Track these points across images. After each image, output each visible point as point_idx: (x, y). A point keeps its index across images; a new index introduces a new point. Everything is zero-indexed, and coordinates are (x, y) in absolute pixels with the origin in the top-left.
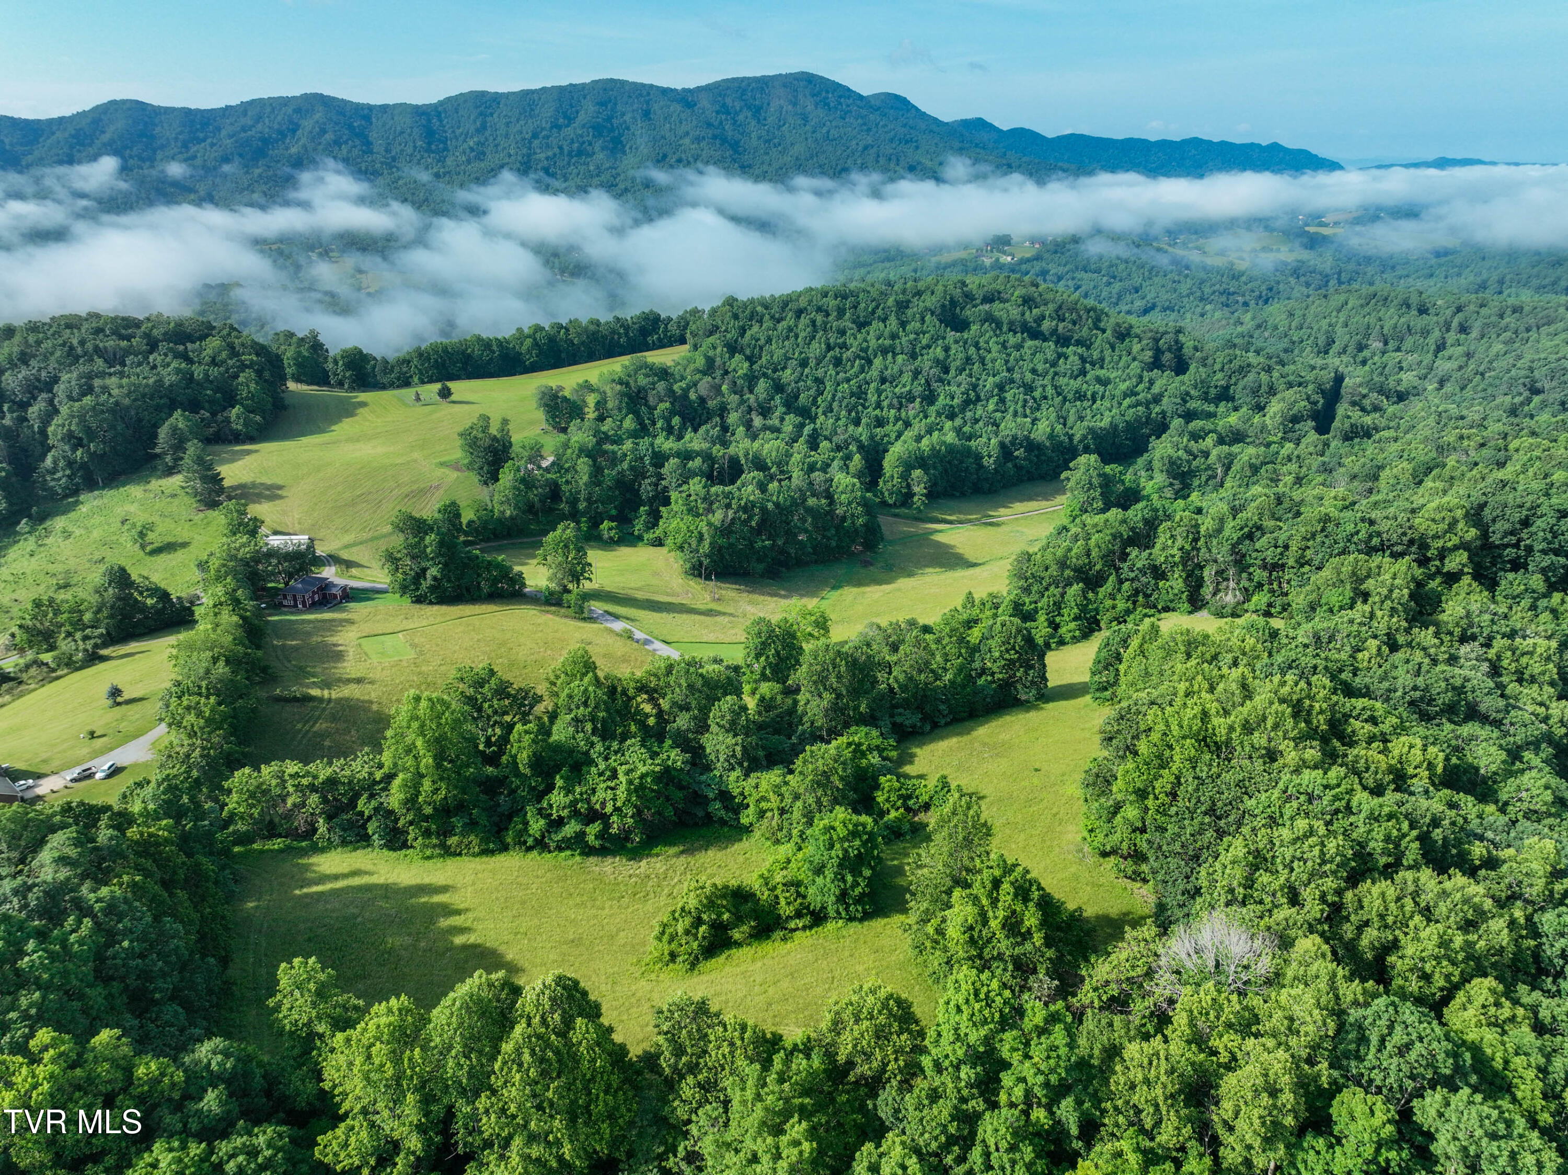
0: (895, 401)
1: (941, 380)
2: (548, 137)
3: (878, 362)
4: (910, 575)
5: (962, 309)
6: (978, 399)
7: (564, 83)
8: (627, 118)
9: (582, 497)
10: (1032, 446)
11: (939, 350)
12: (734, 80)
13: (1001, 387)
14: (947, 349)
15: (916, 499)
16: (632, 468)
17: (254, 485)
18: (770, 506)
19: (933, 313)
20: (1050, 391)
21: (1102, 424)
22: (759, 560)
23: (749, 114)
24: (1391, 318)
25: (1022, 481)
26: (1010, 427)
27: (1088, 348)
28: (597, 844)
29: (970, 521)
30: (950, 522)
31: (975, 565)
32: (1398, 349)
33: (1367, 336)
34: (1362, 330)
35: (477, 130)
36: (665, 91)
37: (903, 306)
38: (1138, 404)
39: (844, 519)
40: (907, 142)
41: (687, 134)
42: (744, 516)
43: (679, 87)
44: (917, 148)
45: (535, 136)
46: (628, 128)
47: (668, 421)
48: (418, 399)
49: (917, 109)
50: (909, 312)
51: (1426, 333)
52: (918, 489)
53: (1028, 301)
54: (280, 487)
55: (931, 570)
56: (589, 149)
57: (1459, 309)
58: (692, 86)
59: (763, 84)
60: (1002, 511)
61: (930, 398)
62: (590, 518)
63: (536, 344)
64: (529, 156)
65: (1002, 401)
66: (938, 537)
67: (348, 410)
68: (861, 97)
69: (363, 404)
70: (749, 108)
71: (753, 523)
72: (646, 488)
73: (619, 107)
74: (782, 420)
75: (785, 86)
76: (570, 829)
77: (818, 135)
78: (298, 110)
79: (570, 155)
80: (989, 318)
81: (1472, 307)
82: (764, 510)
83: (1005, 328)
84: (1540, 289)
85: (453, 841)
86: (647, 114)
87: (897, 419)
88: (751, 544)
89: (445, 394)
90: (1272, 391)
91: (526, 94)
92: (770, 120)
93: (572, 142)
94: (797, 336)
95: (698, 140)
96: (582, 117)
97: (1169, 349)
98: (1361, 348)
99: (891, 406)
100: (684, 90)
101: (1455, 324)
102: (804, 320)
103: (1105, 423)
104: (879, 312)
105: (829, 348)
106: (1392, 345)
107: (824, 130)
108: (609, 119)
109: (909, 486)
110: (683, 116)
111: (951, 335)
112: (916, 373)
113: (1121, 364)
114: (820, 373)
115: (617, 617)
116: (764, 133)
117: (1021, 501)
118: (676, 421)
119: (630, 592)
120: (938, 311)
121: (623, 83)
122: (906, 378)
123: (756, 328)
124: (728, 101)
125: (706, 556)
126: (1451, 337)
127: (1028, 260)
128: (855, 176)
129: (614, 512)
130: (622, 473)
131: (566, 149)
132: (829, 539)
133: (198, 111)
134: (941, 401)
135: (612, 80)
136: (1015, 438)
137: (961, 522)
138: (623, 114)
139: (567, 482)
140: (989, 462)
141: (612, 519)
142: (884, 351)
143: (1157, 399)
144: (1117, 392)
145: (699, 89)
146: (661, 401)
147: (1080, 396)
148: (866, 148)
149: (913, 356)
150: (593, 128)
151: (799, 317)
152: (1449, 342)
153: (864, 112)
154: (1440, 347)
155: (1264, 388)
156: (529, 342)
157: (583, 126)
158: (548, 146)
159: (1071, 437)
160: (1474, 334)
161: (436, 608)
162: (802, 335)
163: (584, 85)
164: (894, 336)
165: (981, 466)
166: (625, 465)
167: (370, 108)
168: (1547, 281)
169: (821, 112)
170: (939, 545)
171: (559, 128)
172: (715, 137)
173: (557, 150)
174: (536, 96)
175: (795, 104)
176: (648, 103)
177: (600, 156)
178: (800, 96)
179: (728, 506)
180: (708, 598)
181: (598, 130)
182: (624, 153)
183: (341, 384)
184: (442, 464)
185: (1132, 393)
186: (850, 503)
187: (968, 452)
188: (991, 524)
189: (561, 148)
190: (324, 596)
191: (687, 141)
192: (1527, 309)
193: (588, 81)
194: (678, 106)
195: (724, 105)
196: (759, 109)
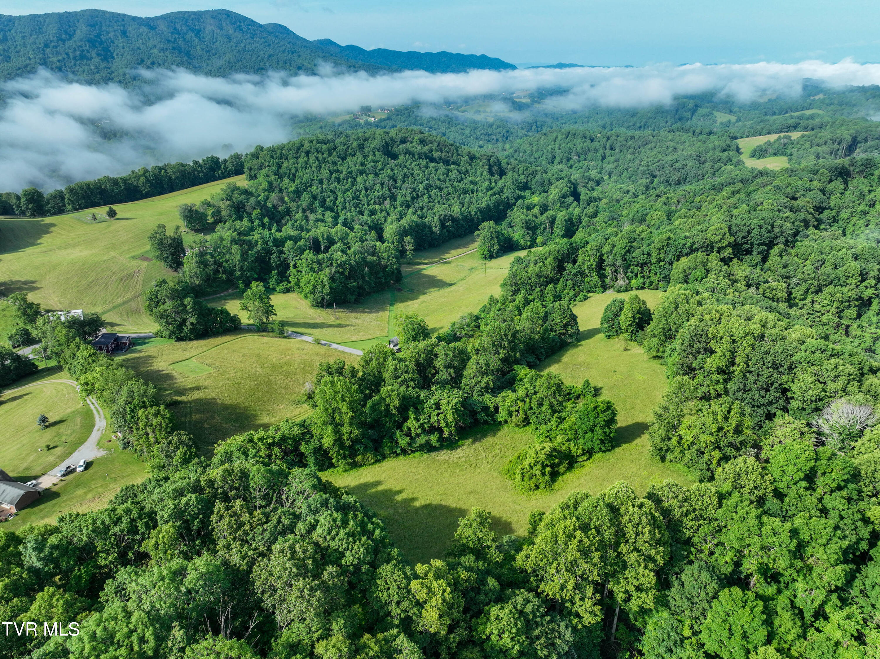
0: (377, 200)
1: (396, 187)
2: (56, 47)
3: (359, 179)
4: (424, 293)
5: (392, 147)
6: (418, 197)
7: (62, 11)
8: (111, 35)
9: (237, 268)
10: (454, 220)
11: (389, 170)
12: (179, 13)
13: (426, 188)
14: (392, 170)
15: (408, 253)
16: (263, 249)
17: (12, 282)
18: (352, 262)
19: (378, 150)
20: (451, 189)
21: (483, 205)
22: (352, 294)
23: (193, 35)
24: (580, 144)
25: (450, 239)
26: (440, 210)
27: (459, 165)
28: (438, 445)
29: (435, 262)
30: (426, 264)
31: (451, 285)
32: (585, 160)
33: (570, 153)
34: (567, 150)
36: (134, 19)
37: (361, 147)
38: (495, 194)
39: (386, 266)
40: (293, 53)
41: (155, 46)
42: (341, 270)
43: (143, 16)
44: (299, 56)
45: (46, 46)
46: (113, 42)
47: (261, 220)
48: (95, 218)
49: (294, 34)
50: (367, 150)
51: (596, 151)
52: (409, 247)
53: (422, 142)
54: (34, 282)
55: (432, 290)
56: (88, 55)
57: (608, 139)
58: (152, 16)
59: (199, 16)
60: (447, 256)
61: (393, 198)
62: (244, 281)
63: (148, 180)
64: (45, 59)
65: (430, 196)
66: (425, 272)
67: (46, 229)
68: (261, 26)
69: (53, 225)
70: (192, 30)
71: (346, 273)
72: (274, 259)
73: (104, 28)
74: (323, 215)
75: (213, 17)
76: (422, 440)
77: (240, 49)
79: (75, 58)
80: (408, 152)
81: (614, 137)
82: (350, 264)
83: (417, 157)
84: (628, 128)
85: (359, 458)
86: (124, 33)
87: (382, 210)
88: (346, 285)
89: (112, 214)
90: (550, 183)
91: (34, 17)
92: (207, 39)
93: (75, 50)
94: (311, 167)
95: (163, 50)
96: (79, 34)
97: (495, 165)
98: (568, 160)
99: (375, 203)
100: (147, 18)
101: (608, 146)
102: (312, 158)
103: (484, 205)
104: (350, 151)
105: (331, 173)
106: (582, 157)
107: (243, 45)
108: (99, 36)
109: (402, 246)
110: (150, 35)
111: (392, 162)
112: (382, 184)
113: (478, 173)
114: (332, 187)
115: (302, 334)
116: (205, 47)
117: (454, 249)
118: (266, 220)
119: (293, 320)
120: (381, 149)
121: (104, 12)
122: (378, 187)
123: (286, 164)
124: (178, 26)
125: (327, 294)
126: (608, 152)
127: (384, 120)
128: (271, 73)
129: (256, 276)
130: (258, 252)
131: (71, 55)
132: (380, 278)
134: (400, 199)
135: (96, 10)
136: (445, 216)
137: (431, 263)
138: (108, 33)
139: (227, 261)
140: (436, 230)
141: (256, 280)
142: (361, 173)
143: (502, 190)
144: (483, 188)
145: (157, 18)
146: (254, 209)
147: (466, 192)
148: (270, 56)
149: (376, 175)
150: (88, 41)
151: (308, 156)
152: (607, 155)
153: (265, 35)
154: (604, 158)
155: (546, 182)
156: (143, 179)
157: (81, 40)
158: (57, 53)
159: (470, 213)
160: (617, 150)
161: (195, 342)
162: (314, 166)
163: (76, 13)
164: (362, 164)
165: (432, 232)
166: (259, 247)
168: (631, 124)
169: (239, 35)
170: (428, 277)
171: (64, 41)
172: (174, 49)
173: (65, 56)
174: (42, 19)
175: (221, 29)
176: (124, 26)
177: (96, 60)
178: (224, 24)
179: (331, 265)
180: (333, 319)
181: (93, 42)
182: (113, 58)
183: (23, 213)
184: (133, 258)
185: (489, 189)
186: (389, 257)
187: (424, 225)
188: (446, 263)
189: (67, 54)
190: (117, 345)
191: (155, 51)
192: (637, 137)
193: (78, 9)
194: (146, 30)
195: (175, 29)
196: (199, 31)
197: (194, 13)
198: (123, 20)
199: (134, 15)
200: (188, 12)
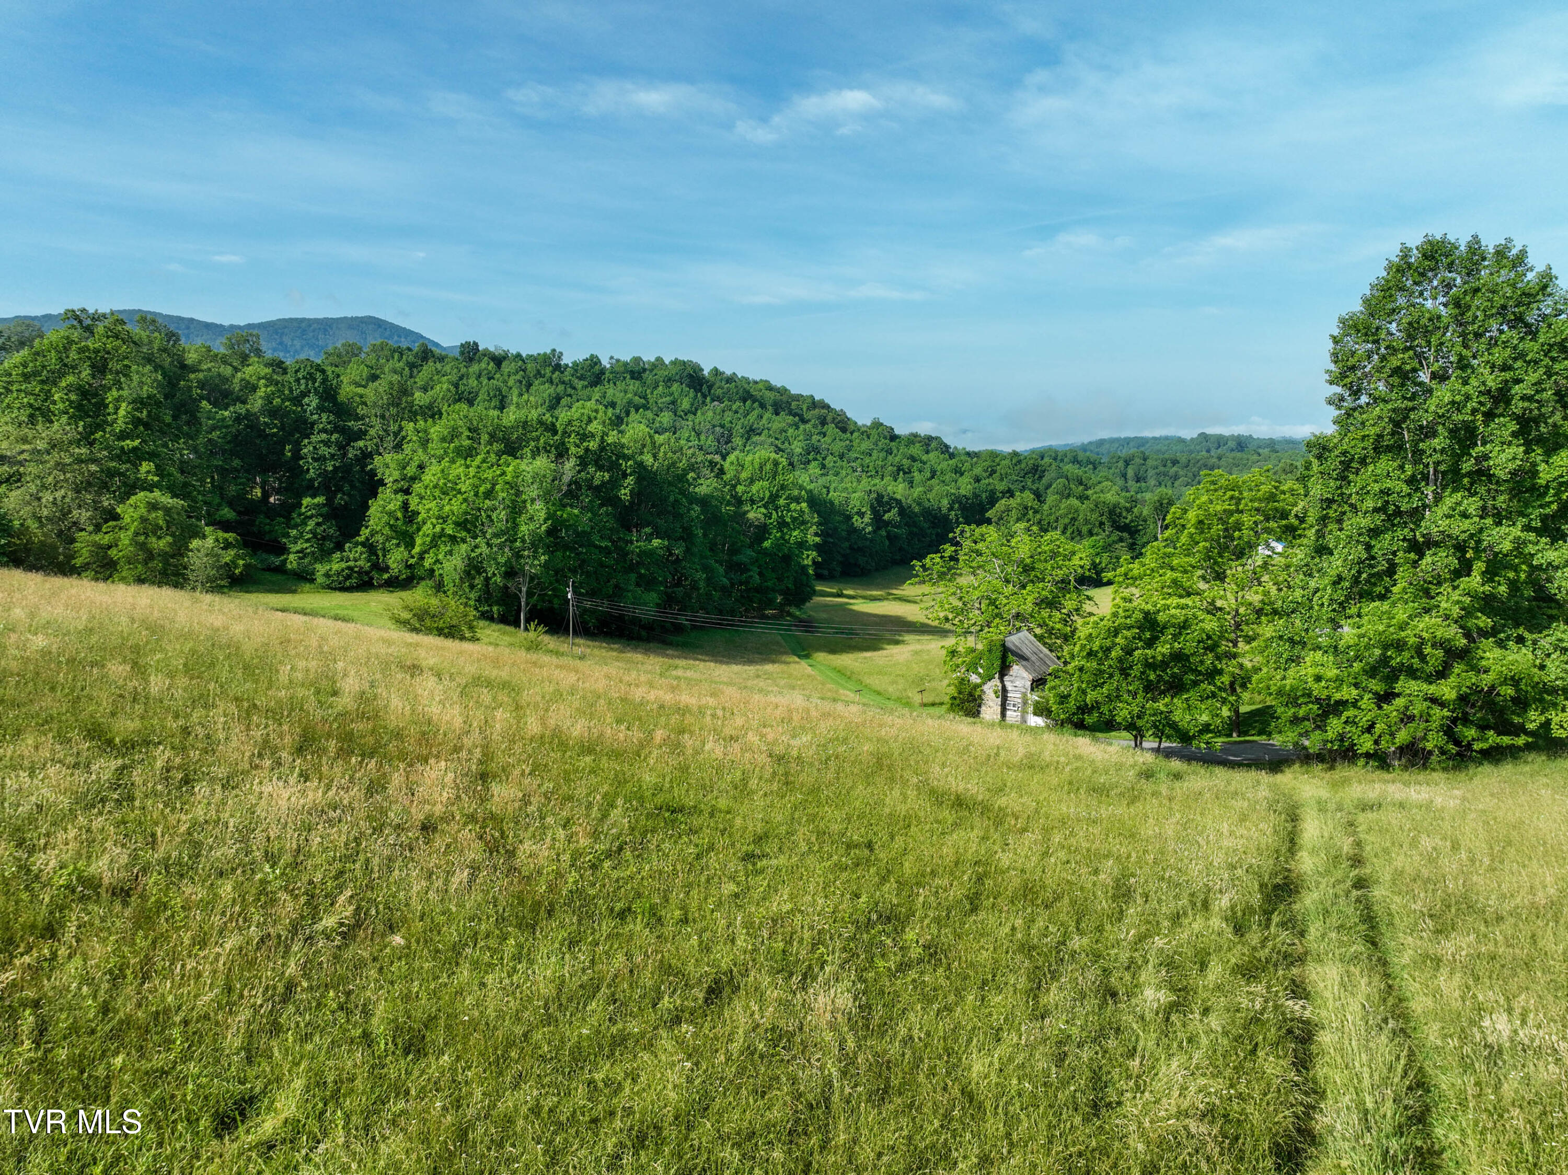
10: (902, 509)
25: (893, 563)
29: (875, 597)
30: (851, 597)
36: (209, 326)
43: (227, 323)
58: (243, 323)
59: (326, 325)
75: (350, 327)
80: (748, 397)
81: (1138, 461)
82: (640, 467)
88: (619, 547)
91: (23, 321)
100: (233, 326)
111: (714, 404)
112: (696, 431)
122: (686, 433)
124: (287, 340)
125: (537, 542)
135: (140, 311)
136: (878, 498)
137: (865, 598)
140: (863, 523)
145: (251, 326)
159: (935, 503)
165: (853, 529)
195: (281, 343)
197: (318, 321)
198: (188, 328)
199: (208, 319)
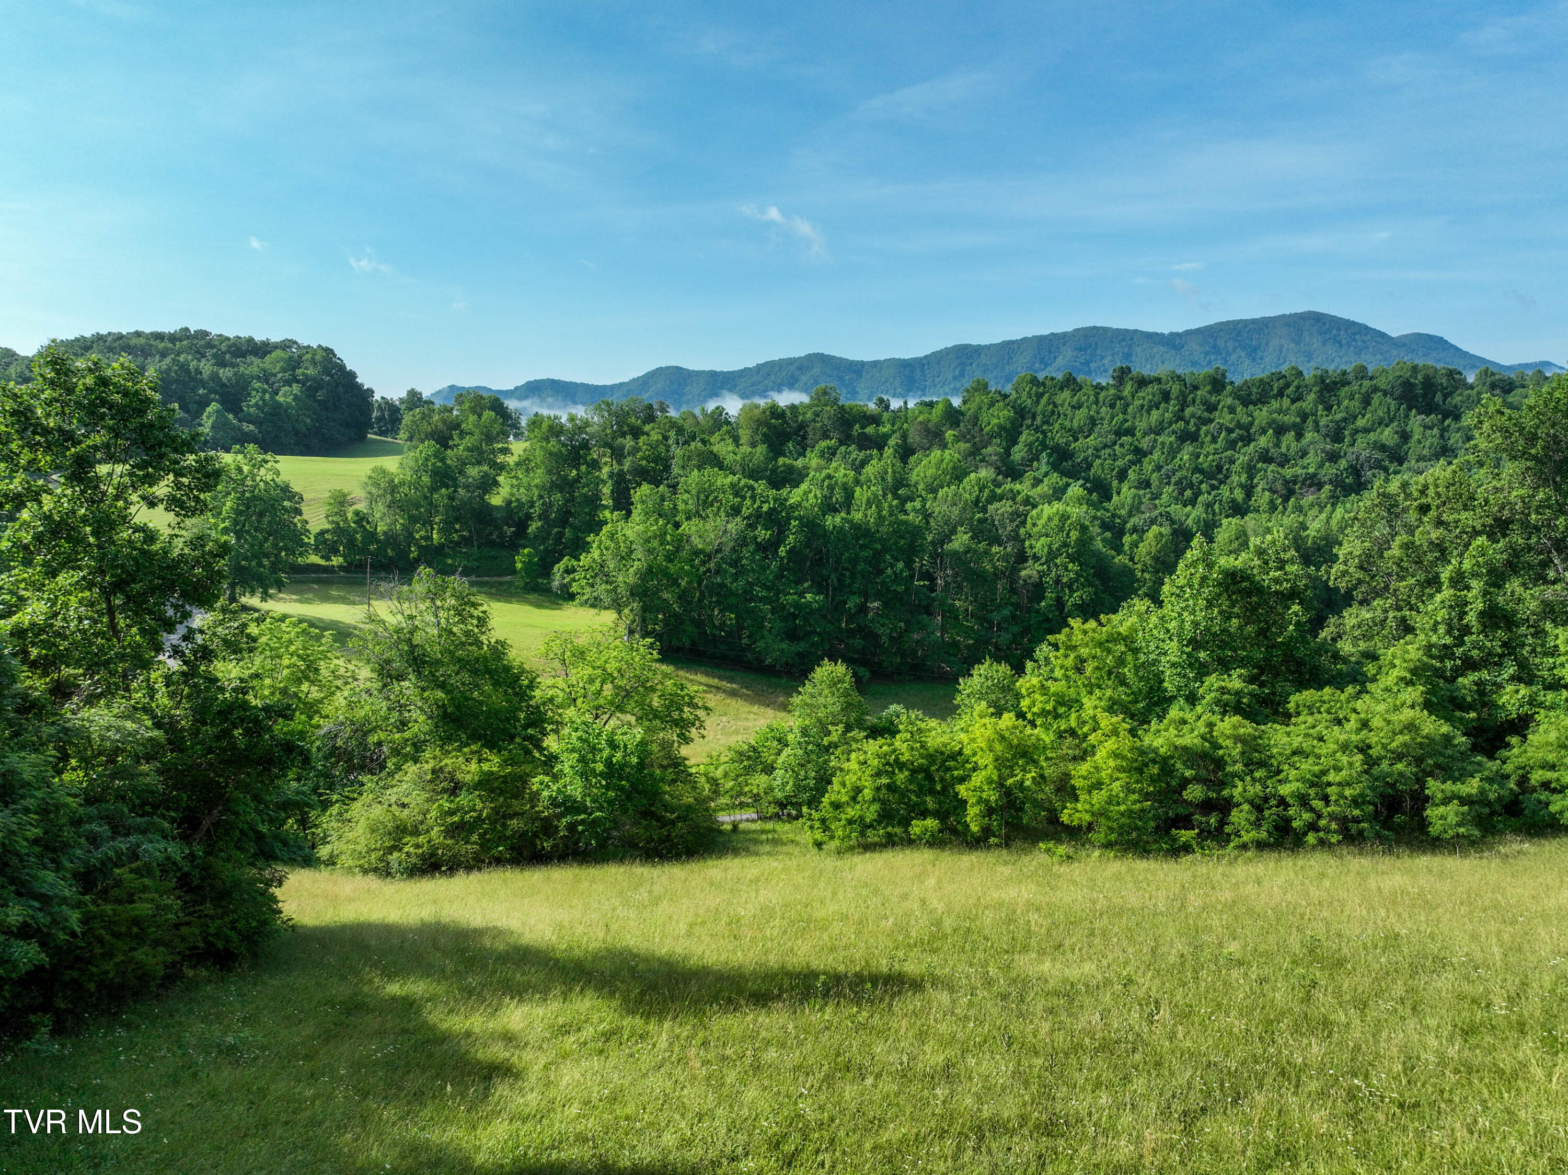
7: (1045, 332)
8: (1106, 361)
12: (1228, 322)
23: (1244, 354)
35: (955, 378)
36: (1150, 336)
43: (1166, 332)
49: (1455, 348)
58: (1181, 330)
59: (1263, 324)
68: (1387, 336)
70: (1245, 347)
73: (1099, 352)
75: (1287, 325)
78: (800, 368)
86: (1127, 358)
91: (1007, 344)
92: (1265, 359)
96: (1060, 363)
100: (1172, 334)
105: (1179, 419)
108: (1088, 363)
110: (1167, 356)
111: (1418, 419)
112: (1335, 456)
120: (1398, 391)
121: (1105, 330)
124: (1220, 343)
133: (722, 372)
135: (1095, 328)
138: (1103, 358)
145: (1188, 333)
163: (1065, 335)
167: (863, 364)
169: (1329, 349)
174: (1016, 346)
175: (1299, 343)
176: (1130, 348)
178: (1305, 334)
193: (1069, 328)
194: (1162, 349)
195: (1214, 347)
196: (1255, 349)
197: (1254, 321)
198: (1132, 339)
199: (1151, 330)
200: (1246, 321)
